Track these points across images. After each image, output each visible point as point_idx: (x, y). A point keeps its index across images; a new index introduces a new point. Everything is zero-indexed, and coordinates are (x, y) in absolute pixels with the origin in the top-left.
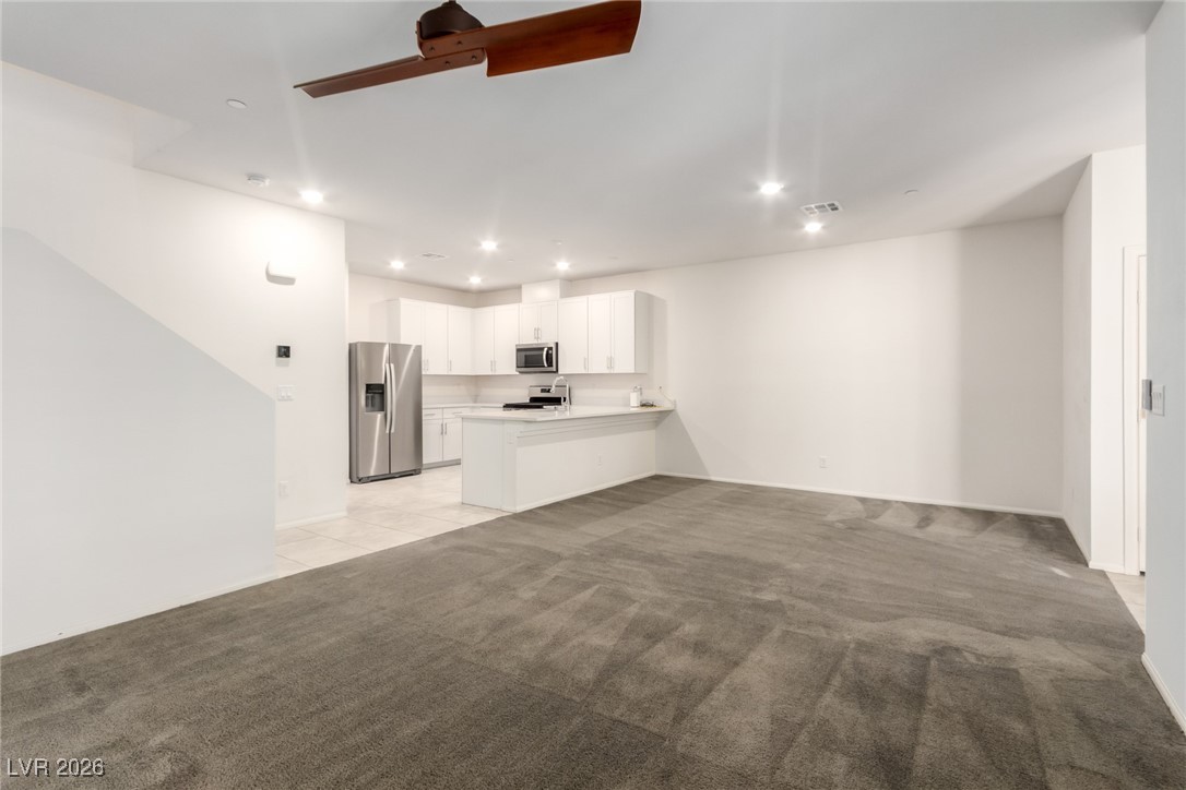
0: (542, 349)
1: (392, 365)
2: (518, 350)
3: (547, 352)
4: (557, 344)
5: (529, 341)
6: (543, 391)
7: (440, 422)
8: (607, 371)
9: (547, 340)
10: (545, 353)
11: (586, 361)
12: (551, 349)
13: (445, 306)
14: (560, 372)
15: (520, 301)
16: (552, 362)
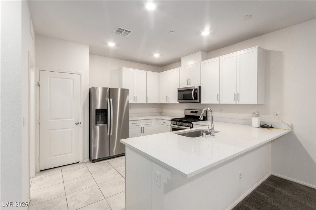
0: (192, 90)
1: (111, 100)
2: (179, 91)
3: (194, 91)
4: (200, 87)
5: (185, 86)
6: (191, 112)
7: (141, 126)
8: (234, 103)
9: (194, 85)
10: (193, 92)
11: (218, 96)
12: (196, 89)
13: (145, 72)
14: (201, 103)
15: (180, 66)
16: (197, 97)
